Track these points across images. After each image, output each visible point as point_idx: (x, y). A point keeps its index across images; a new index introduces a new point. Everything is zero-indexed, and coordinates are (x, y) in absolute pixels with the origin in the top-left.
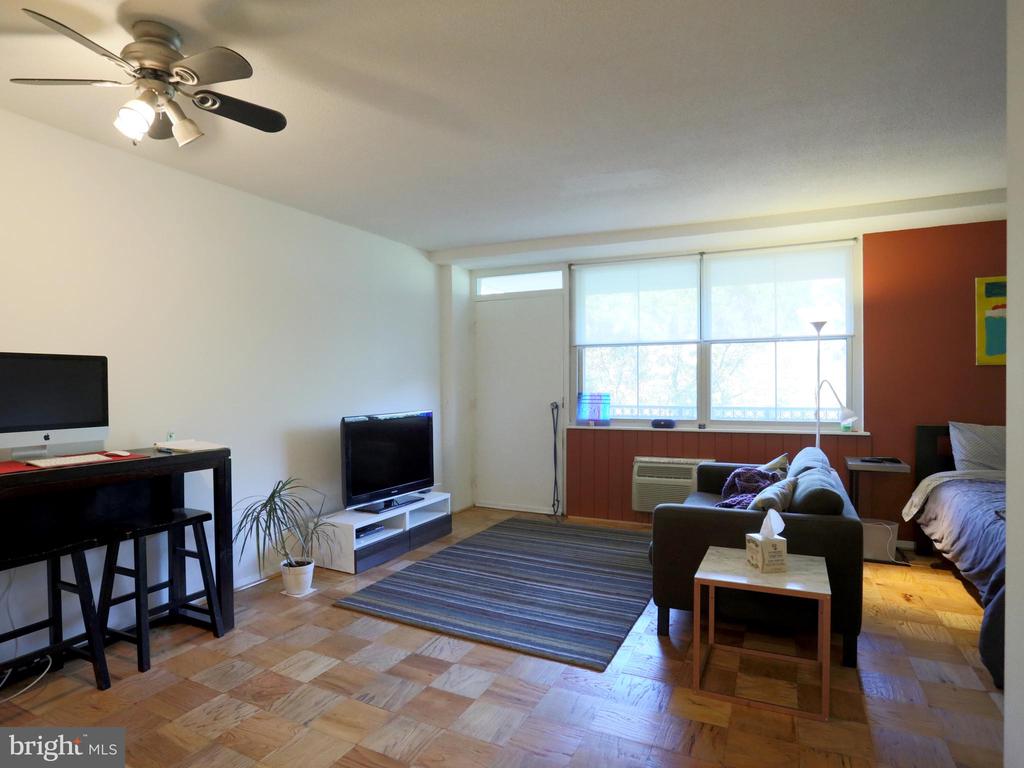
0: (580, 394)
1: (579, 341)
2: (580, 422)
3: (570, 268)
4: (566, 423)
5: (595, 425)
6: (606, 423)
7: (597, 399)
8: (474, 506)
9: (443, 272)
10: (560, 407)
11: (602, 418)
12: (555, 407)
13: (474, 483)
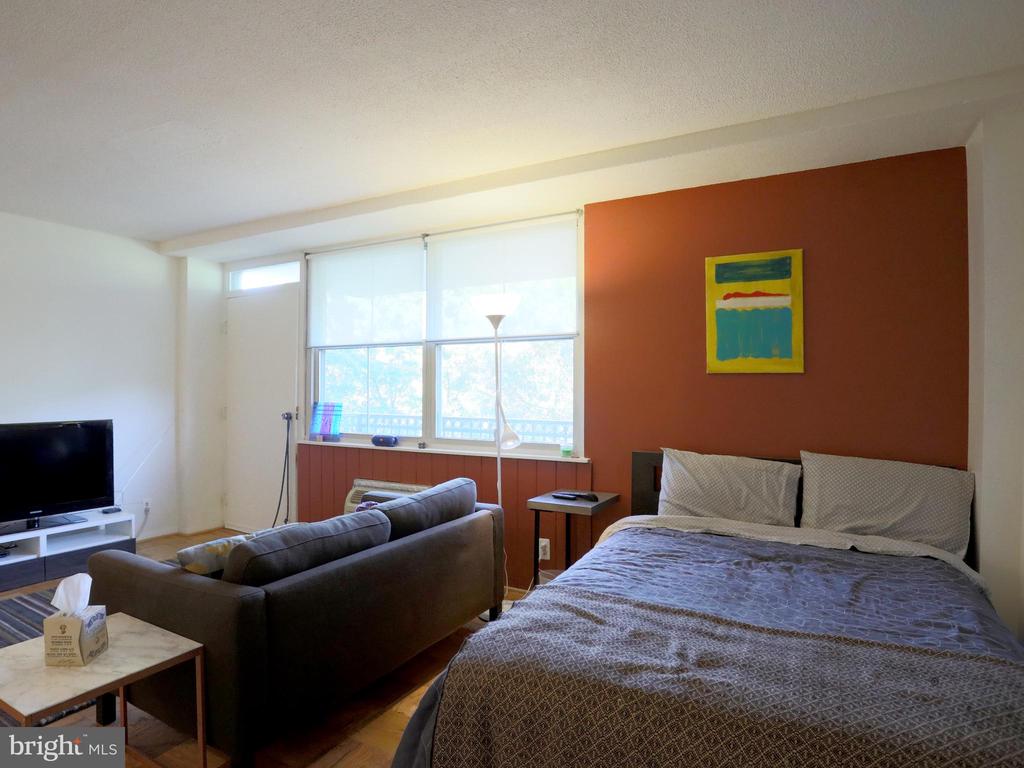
0: (316, 403)
1: (314, 342)
2: (313, 437)
3: (306, 257)
4: (300, 437)
5: (324, 440)
6: (336, 438)
7: (330, 409)
8: (223, 528)
9: (179, 264)
10: (294, 417)
11: (332, 432)
12: (289, 417)
13: (223, 501)
